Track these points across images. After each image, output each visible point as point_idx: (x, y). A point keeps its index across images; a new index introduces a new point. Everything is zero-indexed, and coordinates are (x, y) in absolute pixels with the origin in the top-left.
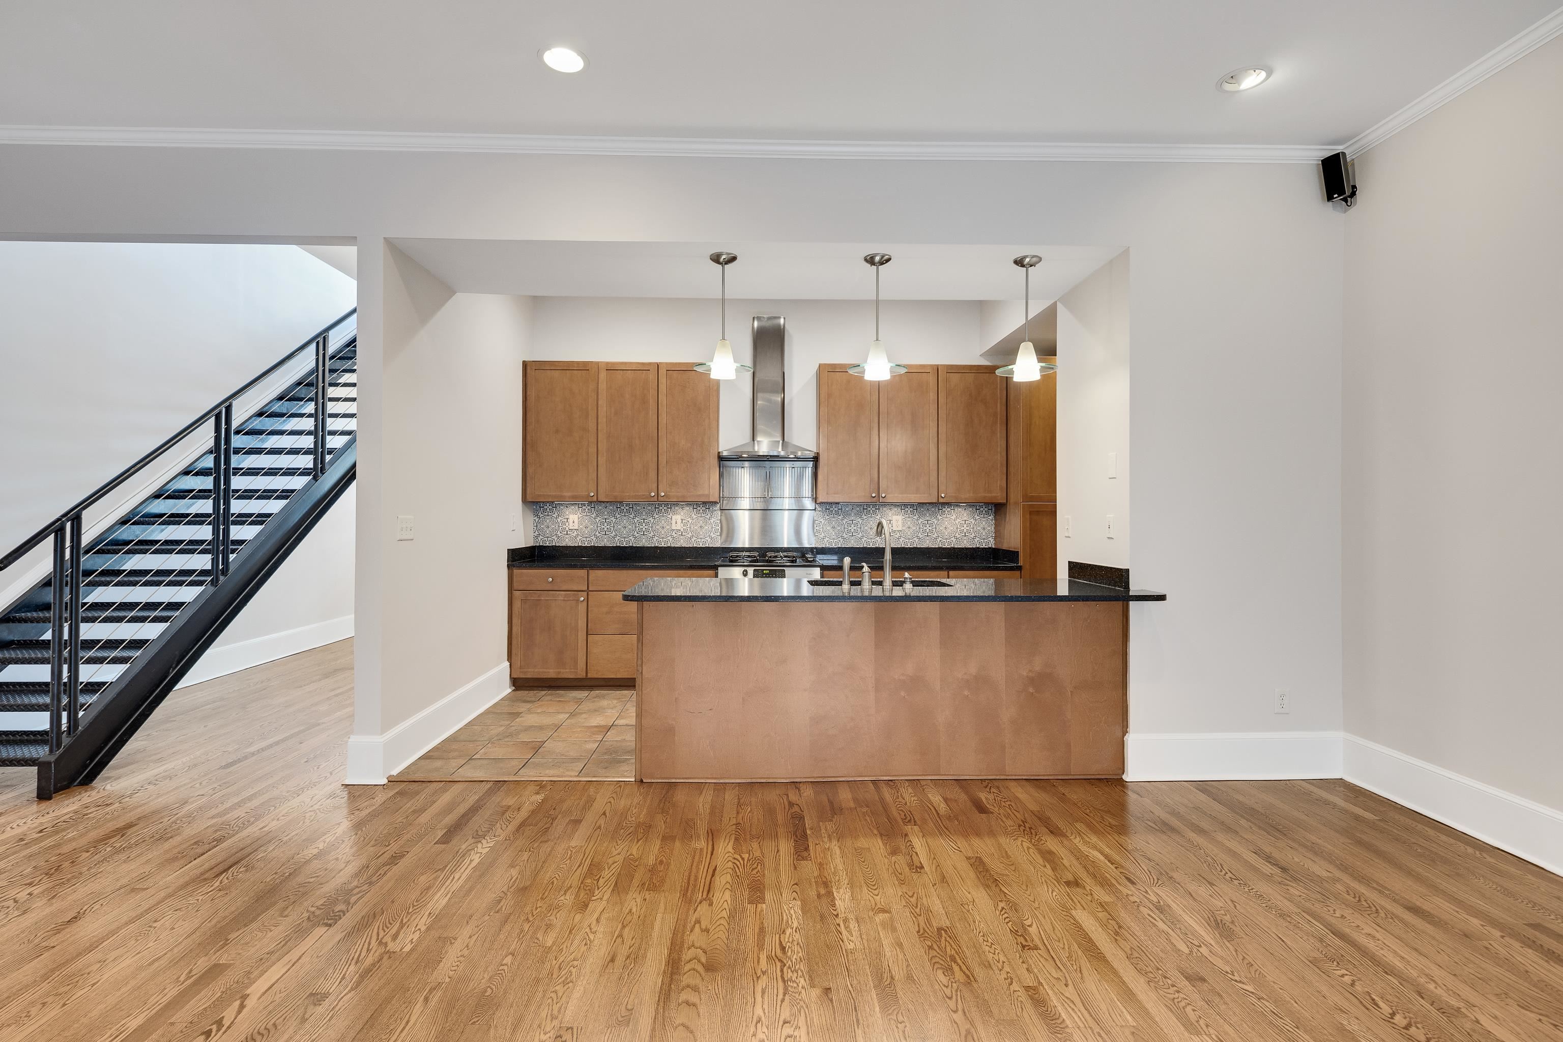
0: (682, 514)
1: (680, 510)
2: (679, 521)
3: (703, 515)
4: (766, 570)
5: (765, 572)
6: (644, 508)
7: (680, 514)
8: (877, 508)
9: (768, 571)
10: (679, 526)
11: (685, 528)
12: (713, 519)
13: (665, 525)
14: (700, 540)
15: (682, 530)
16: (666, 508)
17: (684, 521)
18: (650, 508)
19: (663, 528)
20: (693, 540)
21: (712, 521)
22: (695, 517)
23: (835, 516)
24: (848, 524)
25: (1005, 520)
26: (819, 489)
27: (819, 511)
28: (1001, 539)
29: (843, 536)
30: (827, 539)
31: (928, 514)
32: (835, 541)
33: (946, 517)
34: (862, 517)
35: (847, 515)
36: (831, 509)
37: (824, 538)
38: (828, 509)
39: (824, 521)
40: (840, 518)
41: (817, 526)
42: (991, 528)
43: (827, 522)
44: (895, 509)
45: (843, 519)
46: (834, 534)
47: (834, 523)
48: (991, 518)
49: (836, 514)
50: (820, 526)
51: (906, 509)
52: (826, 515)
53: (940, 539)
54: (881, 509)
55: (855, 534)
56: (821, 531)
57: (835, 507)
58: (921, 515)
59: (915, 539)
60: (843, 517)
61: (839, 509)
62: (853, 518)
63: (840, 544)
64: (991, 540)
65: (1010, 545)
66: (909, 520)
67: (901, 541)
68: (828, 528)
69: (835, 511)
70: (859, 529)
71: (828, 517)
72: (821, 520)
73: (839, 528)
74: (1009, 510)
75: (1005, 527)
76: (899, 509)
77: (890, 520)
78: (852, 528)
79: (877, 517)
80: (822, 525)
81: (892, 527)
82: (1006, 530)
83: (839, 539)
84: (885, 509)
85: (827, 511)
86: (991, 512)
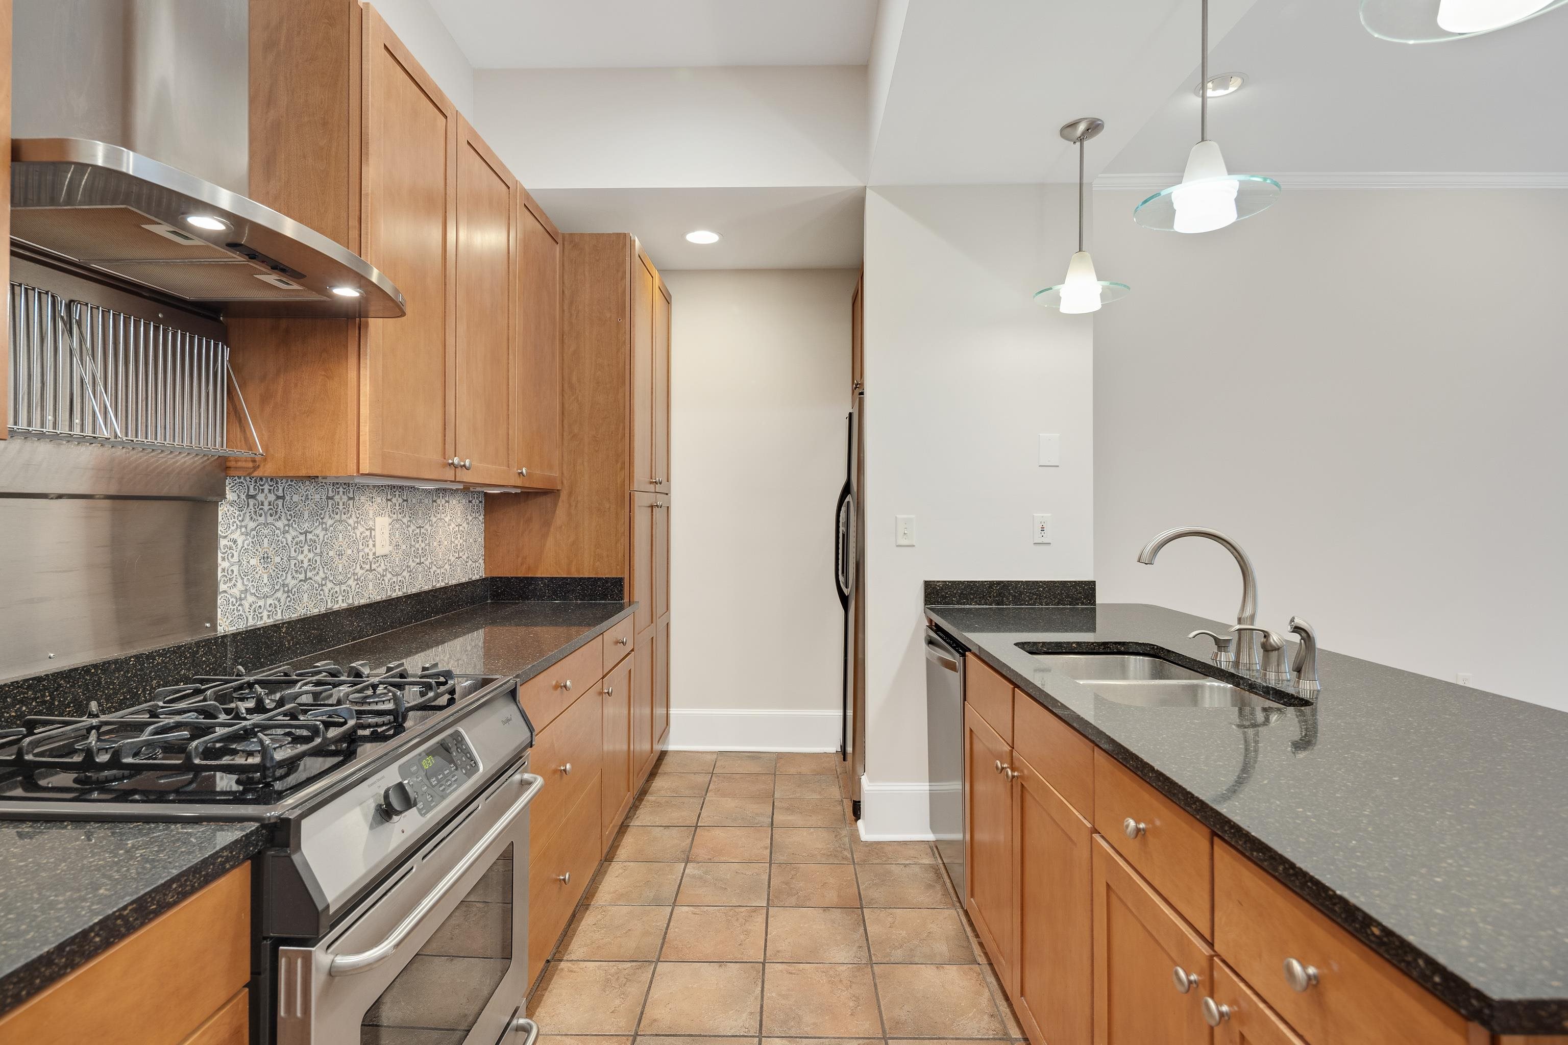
8: (351, 495)
23: (270, 519)
24: (297, 544)
25: (547, 524)
26: (365, 429)
27: (232, 504)
28: (520, 559)
29: (286, 582)
30: (251, 599)
31: (420, 512)
32: (269, 601)
33: (441, 519)
34: (324, 520)
35: (295, 515)
36: (261, 497)
37: (243, 596)
38: (253, 497)
39: (243, 537)
40: (280, 524)
41: (223, 559)
42: (481, 540)
43: (250, 540)
44: (379, 500)
45: (287, 528)
46: (266, 581)
47: (266, 545)
48: (482, 517)
49: (271, 515)
50: (232, 556)
51: (394, 500)
52: (248, 518)
53: (434, 568)
54: (357, 498)
55: (309, 575)
56: (236, 573)
57: (270, 490)
58: (414, 514)
59: (405, 574)
60: (286, 522)
61: (278, 498)
62: (306, 526)
63: (279, 612)
64: (481, 561)
65: (573, 569)
66: (397, 526)
67: (387, 581)
68: (253, 562)
69: (270, 504)
70: (318, 558)
71: (252, 525)
72: (235, 536)
73: (278, 559)
74: (573, 504)
75: (545, 536)
76: (384, 500)
77: (371, 529)
78: (306, 556)
79: (351, 521)
80: (236, 554)
81: (374, 546)
82: (550, 542)
83: (279, 594)
84: (363, 499)
85: (252, 502)
86: (482, 506)
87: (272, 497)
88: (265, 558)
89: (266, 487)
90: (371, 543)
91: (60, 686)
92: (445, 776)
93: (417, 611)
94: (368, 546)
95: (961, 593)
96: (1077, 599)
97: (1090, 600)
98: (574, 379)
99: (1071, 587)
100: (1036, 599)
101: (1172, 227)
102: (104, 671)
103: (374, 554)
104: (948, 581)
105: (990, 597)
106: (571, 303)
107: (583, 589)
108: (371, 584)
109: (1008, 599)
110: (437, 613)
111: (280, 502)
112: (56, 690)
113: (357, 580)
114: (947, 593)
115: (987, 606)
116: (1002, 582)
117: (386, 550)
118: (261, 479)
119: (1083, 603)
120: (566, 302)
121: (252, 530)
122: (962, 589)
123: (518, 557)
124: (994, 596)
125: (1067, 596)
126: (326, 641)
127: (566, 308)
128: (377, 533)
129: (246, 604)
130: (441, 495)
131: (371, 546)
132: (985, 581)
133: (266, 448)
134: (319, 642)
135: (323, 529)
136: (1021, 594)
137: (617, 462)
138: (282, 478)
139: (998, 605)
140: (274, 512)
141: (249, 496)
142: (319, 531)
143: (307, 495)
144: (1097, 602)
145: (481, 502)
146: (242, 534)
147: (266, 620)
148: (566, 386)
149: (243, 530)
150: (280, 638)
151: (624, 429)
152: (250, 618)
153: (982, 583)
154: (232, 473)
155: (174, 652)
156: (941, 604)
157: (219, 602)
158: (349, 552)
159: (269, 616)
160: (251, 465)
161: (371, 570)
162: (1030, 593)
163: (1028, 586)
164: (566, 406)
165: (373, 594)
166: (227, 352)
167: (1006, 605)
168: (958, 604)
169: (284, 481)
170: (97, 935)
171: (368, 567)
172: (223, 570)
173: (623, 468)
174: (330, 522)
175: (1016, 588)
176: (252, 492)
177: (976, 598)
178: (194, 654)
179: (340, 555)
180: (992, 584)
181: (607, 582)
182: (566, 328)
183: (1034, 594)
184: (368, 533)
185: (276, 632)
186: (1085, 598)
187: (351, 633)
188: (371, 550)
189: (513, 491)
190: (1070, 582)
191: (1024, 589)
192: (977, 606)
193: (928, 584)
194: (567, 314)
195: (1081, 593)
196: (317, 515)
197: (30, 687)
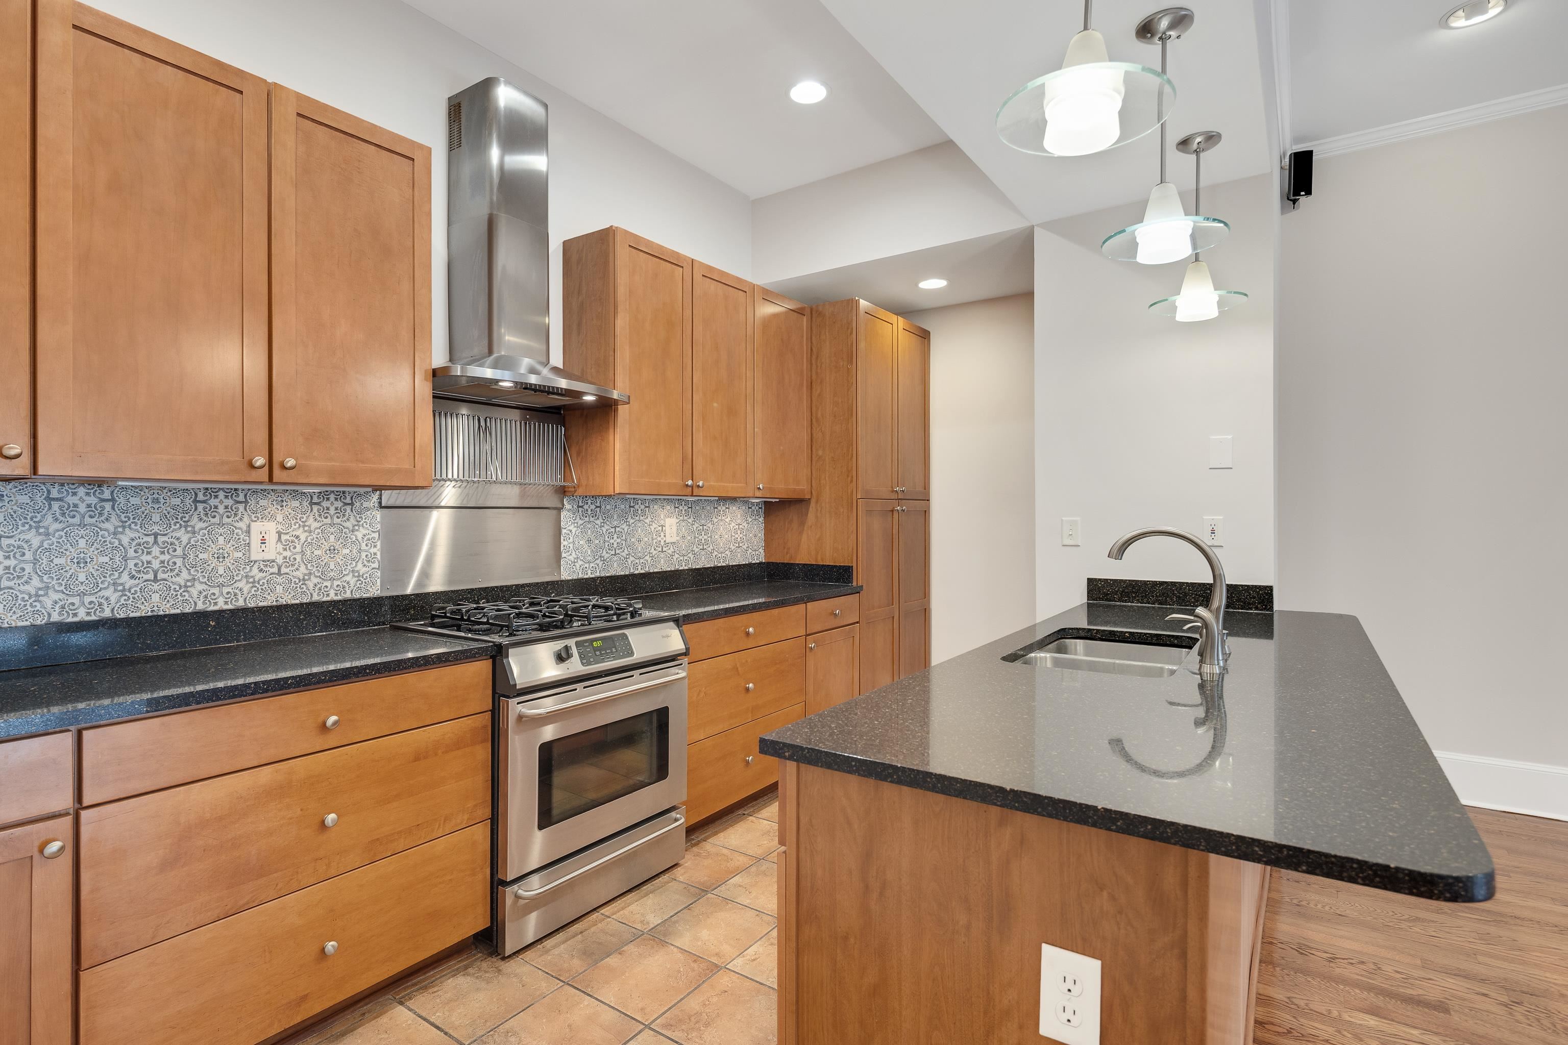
0: (280, 518)
1: (272, 509)
2: (272, 538)
3: (336, 521)
4: (596, 640)
5: (595, 644)
6: (156, 501)
7: (273, 518)
8: (647, 505)
9: (599, 643)
10: (273, 551)
11: (288, 554)
12: (363, 531)
13: (228, 548)
14: (328, 584)
15: (280, 560)
16: (229, 502)
17: (284, 537)
18: (177, 501)
19: (221, 558)
20: (310, 584)
21: (359, 535)
22: (315, 525)
23: (592, 519)
24: (609, 533)
25: (802, 523)
26: (617, 468)
27: (569, 510)
28: (786, 550)
29: (602, 555)
30: (580, 563)
31: (703, 515)
32: (592, 565)
33: (722, 520)
34: (628, 520)
35: (607, 516)
36: (586, 507)
37: (576, 561)
38: (582, 507)
39: (576, 529)
40: (598, 522)
41: (564, 540)
42: (761, 535)
43: (580, 530)
44: (669, 507)
45: (603, 524)
46: (589, 553)
47: (589, 533)
48: (761, 519)
49: (593, 517)
50: (569, 539)
51: (681, 508)
52: (579, 518)
53: (716, 553)
54: (651, 507)
55: (618, 552)
56: (571, 548)
57: (592, 503)
58: (697, 517)
59: (690, 555)
60: (602, 521)
61: (597, 507)
62: (615, 523)
63: (598, 571)
64: (762, 551)
65: (819, 558)
66: (684, 524)
67: (675, 559)
68: (581, 542)
69: (592, 511)
70: (624, 542)
71: (581, 522)
72: (570, 528)
73: (597, 542)
74: (819, 509)
75: (801, 533)
76: (673, 508)
77: (662, 526)
78: (615, 541)
79: (647, 521)
80: (571, 538)
81: (665, 536)
82: (804, 537)
83: (598, 562)
84: (656, 507)
85: (580, 509)
86: (762, 512)
87: (593, 507)
88: (589, 541)
89: (589, 501)
90: (662, 534)
91: (481, 594)
92: (607, 653)
93: (698, 580)
94: (660, 536)
95: (1123, 592)
96: (1249, 604)
97: (1266, 606)
98: (819, 415)
99: (1242, 591)
100: (1203, 601)
101: (1135, 258)
102: (501, 590)
103: (665, 541)
104: (1110, 580)
105: (1153, 596)
106: (817, 357)
107: (824, 574)
108: (662, 560)
109: (1172, 599)
110: (715, 583)
111: (598, 510)
112: (480, 596)
113: (652, 557)
114: (1109, 591)
115: (1150, 605)
116: (1166, 582)
117: (674, 539)
118: (586, 497)
119: (1257, 608)
120: (814, 357)
121: (581, 525)
122: (1124, 587)
123: (784, 548)
124: (1157, 596)
125: (1239, 600)
126: (626, 591)
127: (814, 362)
128: (667, 528)
129: (578, 565)
130: (722, 503)
131: (662, 536)
132: (1148, 581)
133: (579, 480)
134: (622, 591)
135: (627, 525)
136: (1186, 595)
137: (848, 476)
138: (599, 496)
139: (1162, 605)
140: (595, 515)
141: (579, 507)
142: (624, 526)
143: (616, 505)
144: (1276, 607)
145: (761, 508)
146: (575, 527)
147: (590, 575)
148: (814, 420)
149: (576, 525)
150: (596, 586)
151: (852, 450)
152: (580, 573)
153: (1145, 583)
154: (567, 494)
155: (535, 586)
156: (1103, 600)
157: (562, 563)
158: (646, 539)
159: (592, 573)
160: (573, 490)
161: (662, 551)
162: (1196, 595)
163: (1193, 587)
164: (814, 435)
165: (663, 565)
166: (563, 429)
167: (1170, 605)
168: (1120, 600)
169: (600, 497)
170: (422, 660)
171: (660, 549)
172: (564, 546)
173: (852, 481)
174: (632, 521)
175: (1181, 589)
176: (581, 504)
177: (1138, 596)
178: (545, 588)
179: (640, 541)
180: (1155, 584)
181: (840, 569)
182: (814, 377)
183: (1200, 596)
184: (660, 528)
185: (593, 582)
186: (1259, 603)
187: (645, 588)
188: (662, 539)
189: (774, 500)
190: (1242, 586)
191: (1189, 590)
192: (1139, 604)
193: (1090, 581)
194: (814, 366)
195: (1254, 598)
196: (623, 517)
197: (469, 593)
